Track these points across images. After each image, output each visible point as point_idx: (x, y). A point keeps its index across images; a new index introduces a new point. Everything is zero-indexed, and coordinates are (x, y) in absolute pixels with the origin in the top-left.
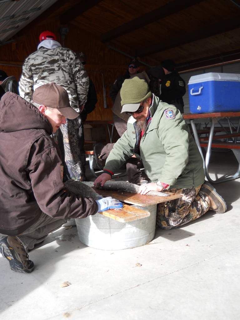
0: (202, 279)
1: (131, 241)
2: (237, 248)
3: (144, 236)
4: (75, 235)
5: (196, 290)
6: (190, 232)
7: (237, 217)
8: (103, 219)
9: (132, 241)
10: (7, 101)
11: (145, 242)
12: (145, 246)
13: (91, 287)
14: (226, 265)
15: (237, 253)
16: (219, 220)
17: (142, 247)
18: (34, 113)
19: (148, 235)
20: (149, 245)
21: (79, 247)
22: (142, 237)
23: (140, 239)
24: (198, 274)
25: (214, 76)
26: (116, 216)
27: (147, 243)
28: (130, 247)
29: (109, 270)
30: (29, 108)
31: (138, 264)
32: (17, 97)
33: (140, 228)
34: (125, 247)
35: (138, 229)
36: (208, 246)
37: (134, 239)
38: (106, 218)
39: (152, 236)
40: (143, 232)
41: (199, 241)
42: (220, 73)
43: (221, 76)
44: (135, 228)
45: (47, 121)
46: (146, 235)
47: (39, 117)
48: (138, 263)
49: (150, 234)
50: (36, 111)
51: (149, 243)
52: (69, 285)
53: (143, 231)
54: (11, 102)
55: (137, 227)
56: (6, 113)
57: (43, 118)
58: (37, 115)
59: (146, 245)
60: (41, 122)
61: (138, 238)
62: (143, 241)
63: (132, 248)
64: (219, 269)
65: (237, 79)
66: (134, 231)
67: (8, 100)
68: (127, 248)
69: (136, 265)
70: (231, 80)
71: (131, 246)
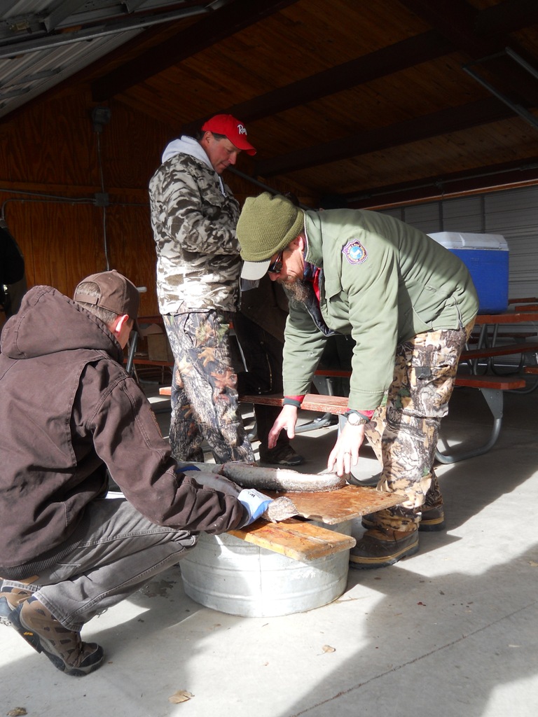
0: (467, 678)
1: (305, 595)
2: (524, 608)
3: (330, 585)
4: (173, 582)
5: (461, 701)
6: (419, 575)
7: (510, 539)
8: (246, 552)
9: (306, 597)
10: (33, 300)
11: (332, 596)
12: (331, 606)
13: (238, 701)
14: (510, 646)
15: (526, 619)
16: (473, 547)
17: (326, 608)
18: (85, 319)
19: (337, 581)
20: (340, 604)
21: (188, 611)
22: (326, 587)
23: (321, 592)
24: (457, 667)
25: (452, 239)
26: (287, 548)
27: (335, 599)
28: (300, 609)
29: (268, 663)
30: (75, 311)
31: (326, 648)
32: (52, 291)
33: (322, 568)
34: (290, 610)
35: (318, 571)
36: (464, 606)
37: (309, 592)
38: (251, 548)
39: (343, 585)
40: (328, 576)
41: (442, 593)
42: (463, 234)
43: (466, 240)
44: (312, 568)
45: (110, 336)
46: (334, 583)
47: (95, 327)
48: (326, 646)
49: (340, 579)
50: (90, 317)
51: (340, 599)
52: (190, 697)
53: (328, 574)
54: (41, 299)
55: (316, 567)
56: (30, 319)
57: (103, 331)
58: (92, 324)
59: (332, 604)
60: (98, 336)
61: (317, 590)
62: (327, 596)
63: (306, 612)
64: (497, 654)
65: (497, 246)
66: (310, 576)
67: (35, 297)
68: (294, 611)
69: (324, 649)
70: (485, 248)
71: (304, 608)
